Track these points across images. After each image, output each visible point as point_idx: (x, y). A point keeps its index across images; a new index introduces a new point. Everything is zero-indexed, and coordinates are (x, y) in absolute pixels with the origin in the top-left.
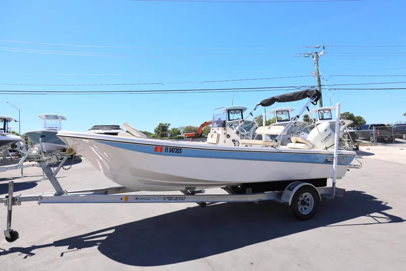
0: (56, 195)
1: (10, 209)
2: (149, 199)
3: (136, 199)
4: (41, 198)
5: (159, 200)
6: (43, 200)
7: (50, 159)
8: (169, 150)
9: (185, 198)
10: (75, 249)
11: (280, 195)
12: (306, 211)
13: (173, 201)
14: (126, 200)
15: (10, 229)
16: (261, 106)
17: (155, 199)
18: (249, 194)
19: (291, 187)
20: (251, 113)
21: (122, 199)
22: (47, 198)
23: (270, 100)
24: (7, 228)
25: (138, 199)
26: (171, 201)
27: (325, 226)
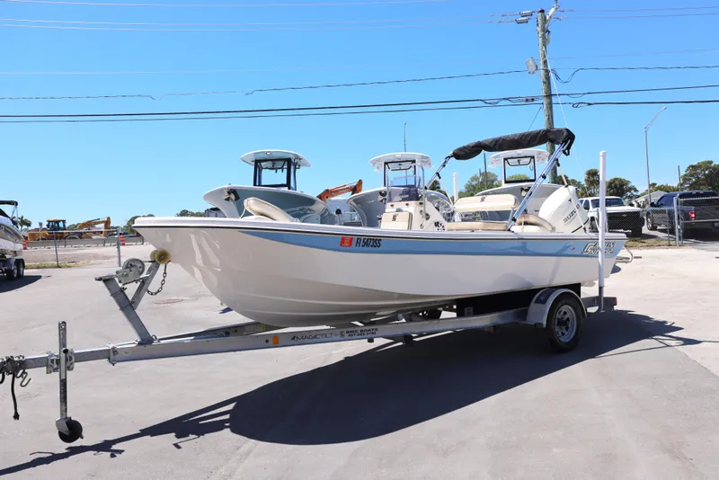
0: (140, 344)
1: (63, 377)
2: (315, 337)
3: (293, 338)
4: (115, 351)
5: (334, 338)
6: (117, 357)
7: (127, 275)
8: (362, 243)
9: (376, 330)
10: (191, 436)
11: (524, 315)
12: (566, 337)
13: (356, 337)
14: (276, 342)
15: (66, 418)
16: (453, 159)
17: (326, 336)
18: (469, 315)
19: (542, 298)
20: (437, 173)
21: (267, 341)
22: (126, 350)
23: (473, 147)
24: (62, 414)
25: (296, 340)
26: (354, 337)
27: (593, 357)
